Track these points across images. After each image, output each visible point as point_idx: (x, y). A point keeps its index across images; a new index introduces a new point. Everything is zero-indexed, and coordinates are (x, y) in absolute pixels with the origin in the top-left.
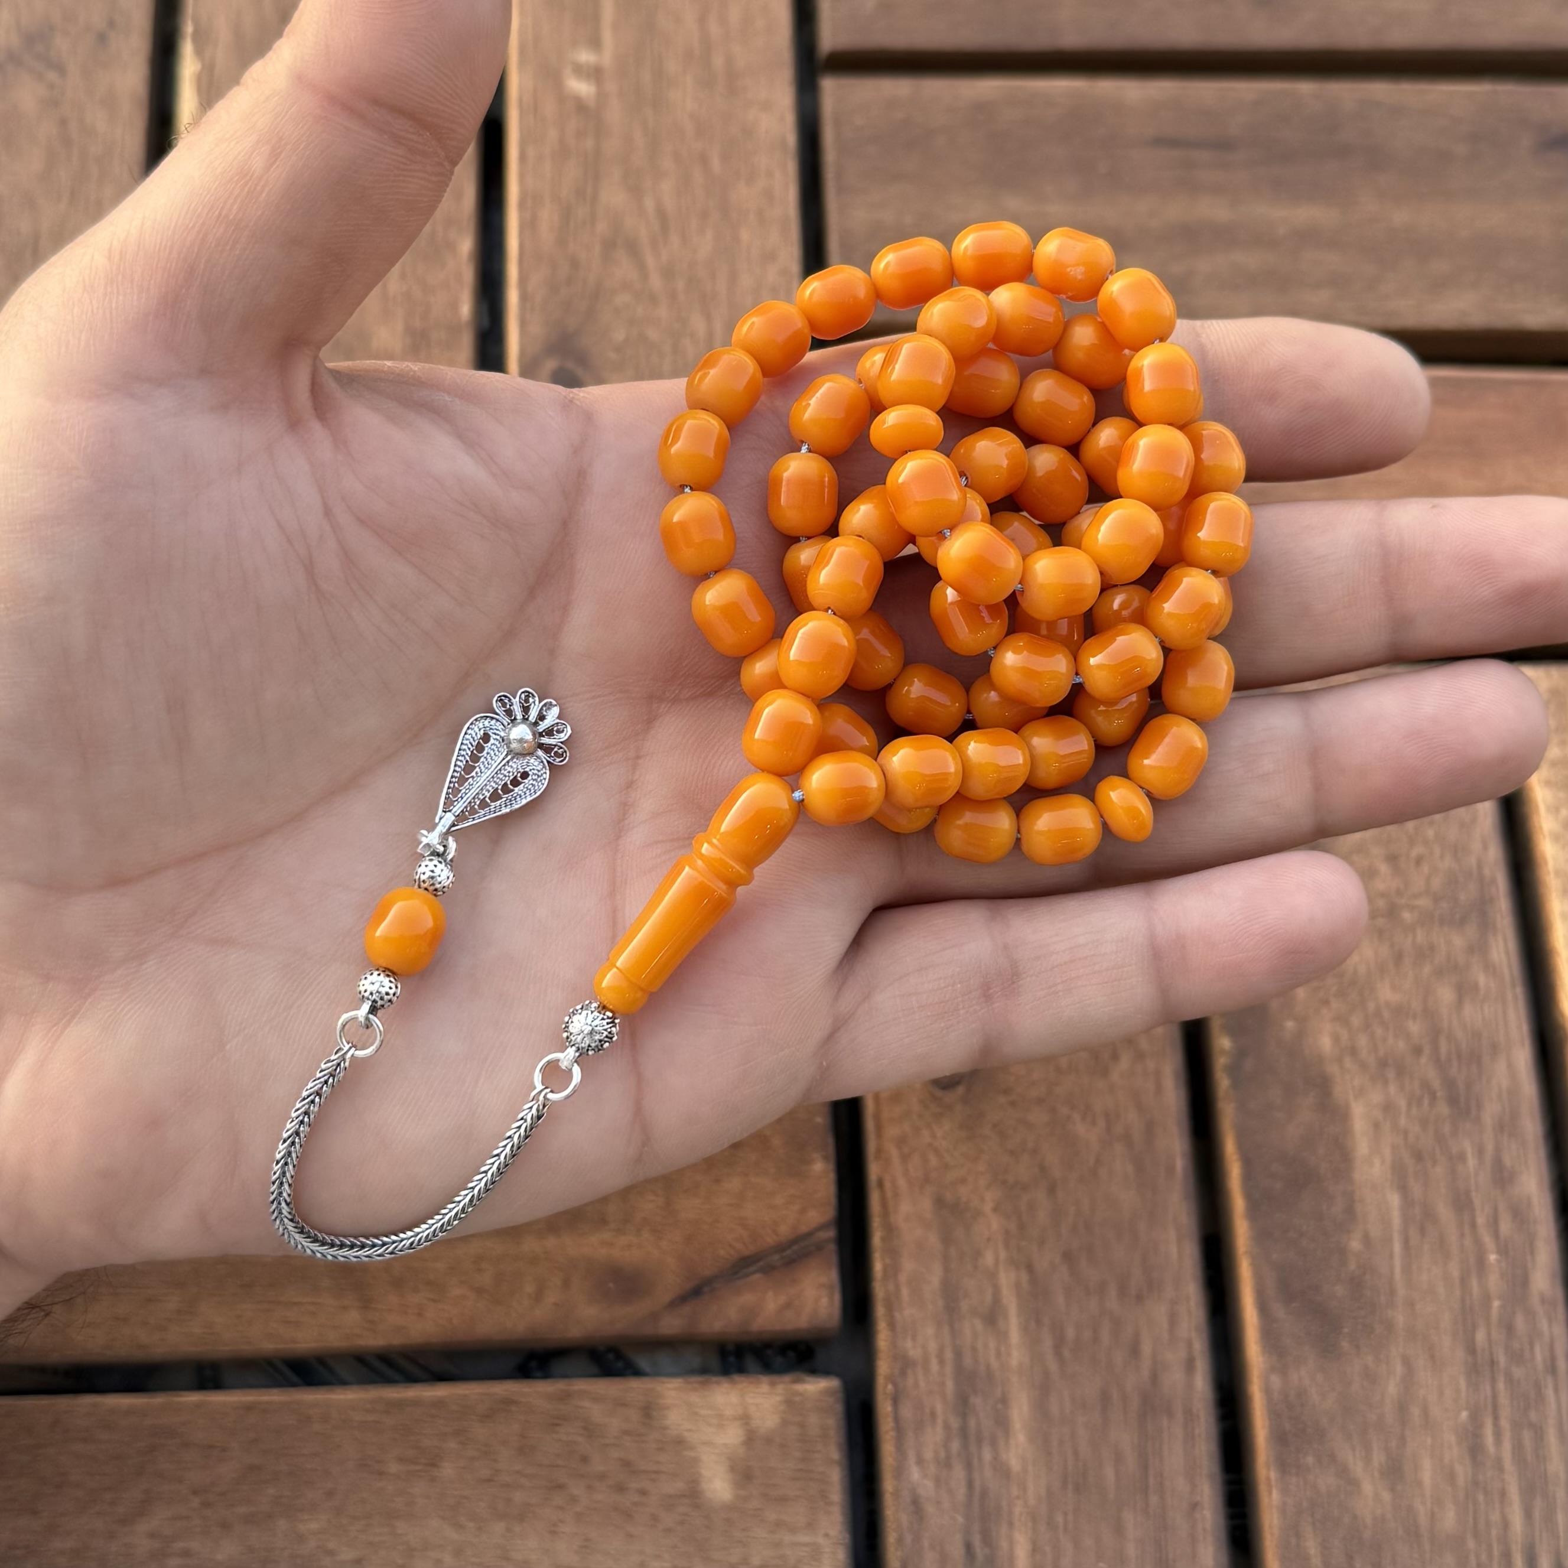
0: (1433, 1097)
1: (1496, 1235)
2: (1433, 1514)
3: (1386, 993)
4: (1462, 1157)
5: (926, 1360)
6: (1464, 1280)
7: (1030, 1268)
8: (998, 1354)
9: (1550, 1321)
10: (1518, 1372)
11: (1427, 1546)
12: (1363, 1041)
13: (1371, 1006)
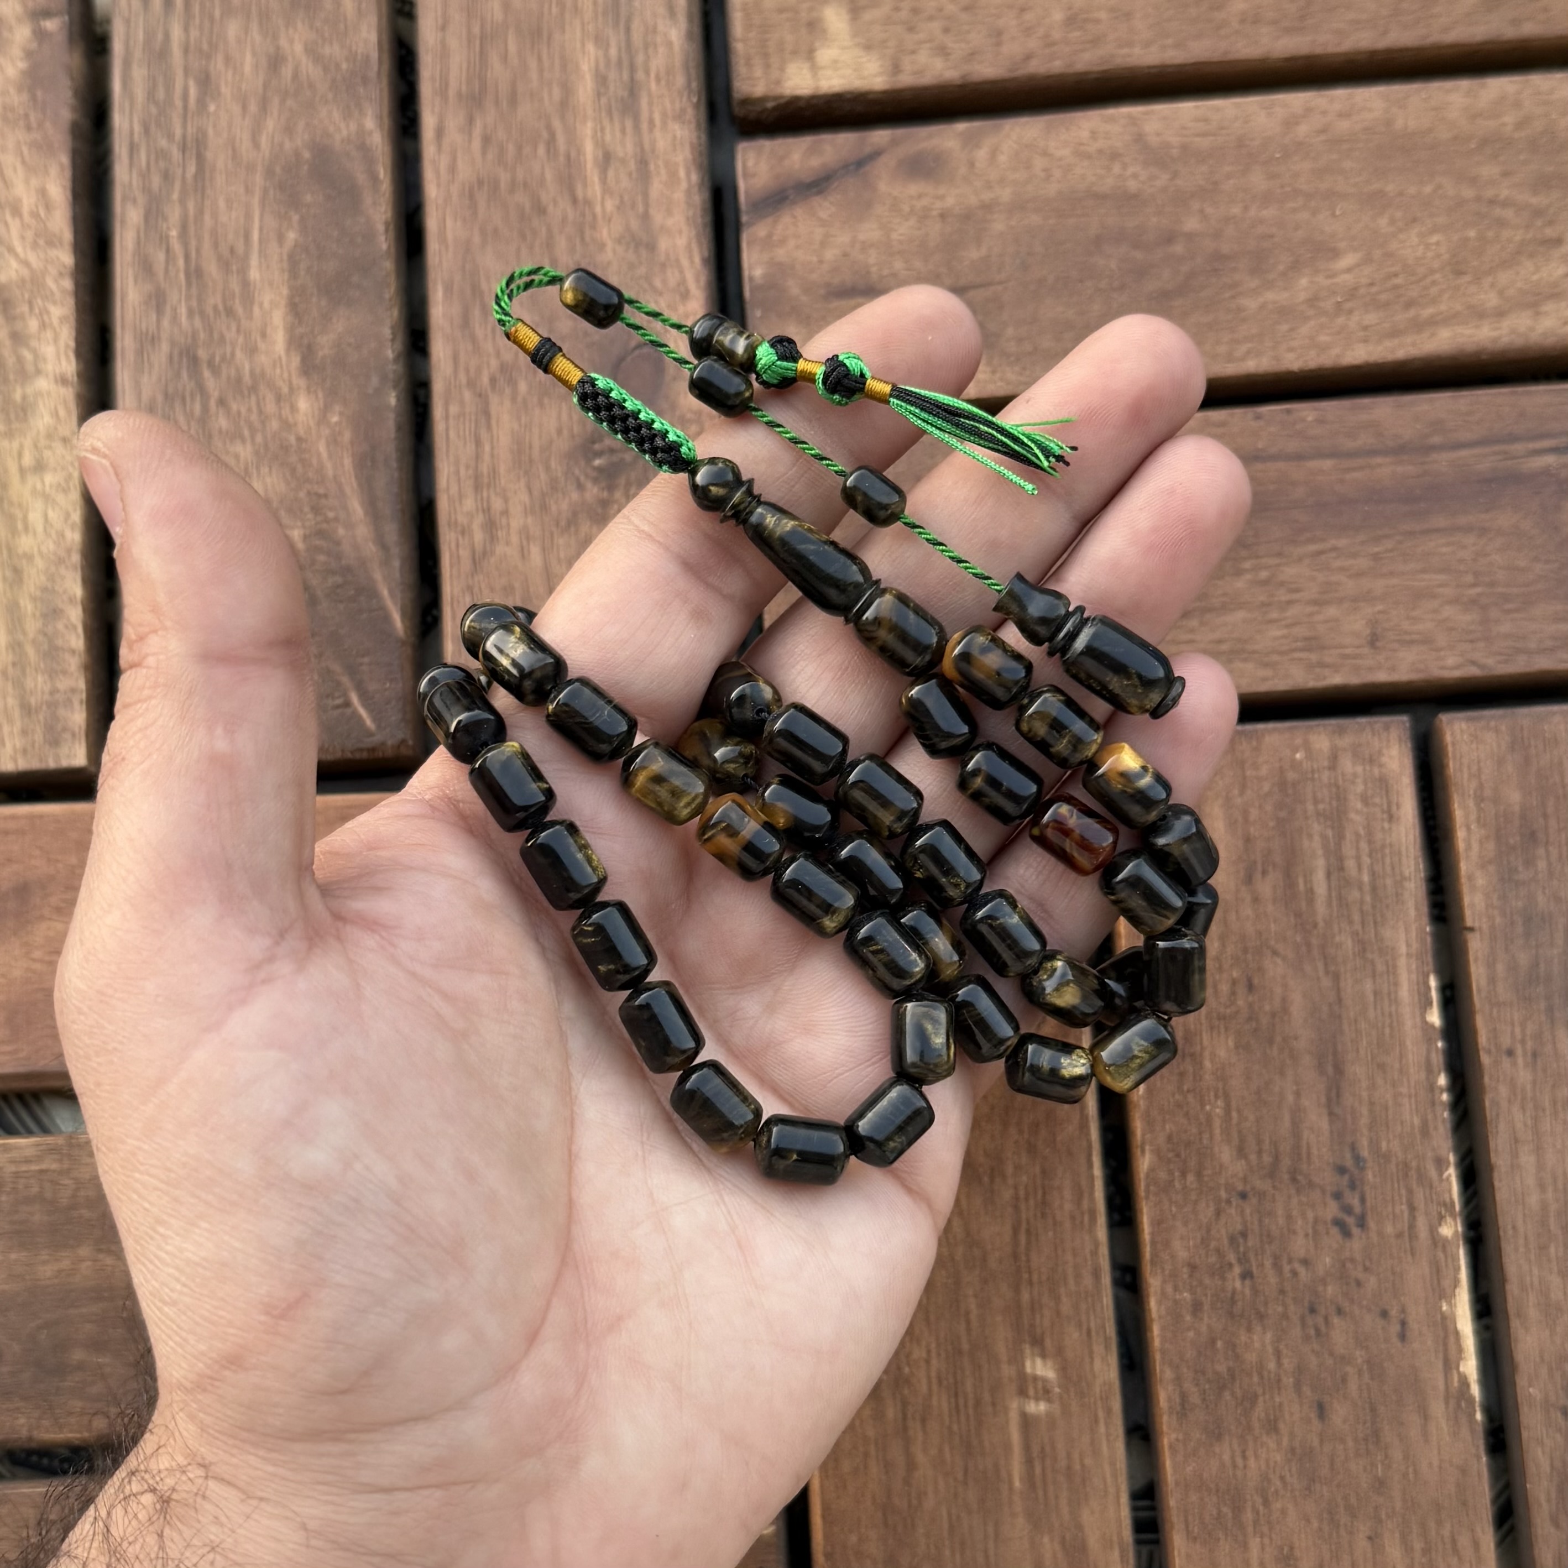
0: (211, 364)
1: (168, 251)
2: (246, 33)
3: (244, 452)
4: (191, 313)
5: (664, 124)
6: (200, 212)
7: (575, 201)
8: (602, 129)
9: (130, 183)
10: (163, 143)
11: (254, 8)
12: (270, 407)
13: (259, 438)
